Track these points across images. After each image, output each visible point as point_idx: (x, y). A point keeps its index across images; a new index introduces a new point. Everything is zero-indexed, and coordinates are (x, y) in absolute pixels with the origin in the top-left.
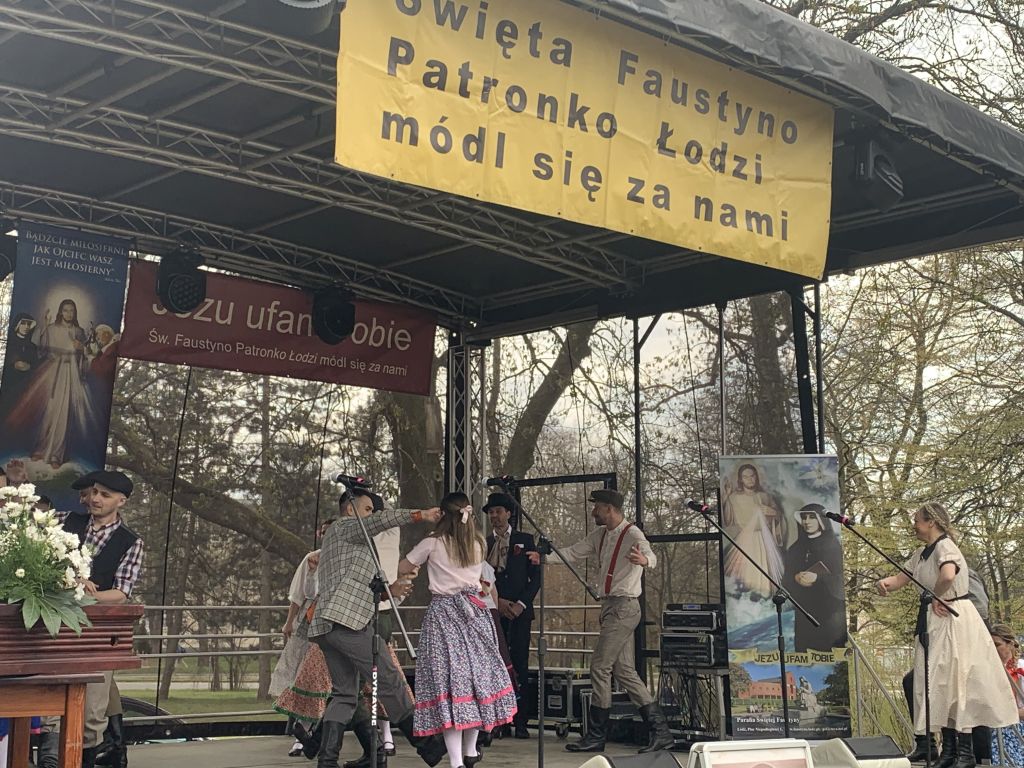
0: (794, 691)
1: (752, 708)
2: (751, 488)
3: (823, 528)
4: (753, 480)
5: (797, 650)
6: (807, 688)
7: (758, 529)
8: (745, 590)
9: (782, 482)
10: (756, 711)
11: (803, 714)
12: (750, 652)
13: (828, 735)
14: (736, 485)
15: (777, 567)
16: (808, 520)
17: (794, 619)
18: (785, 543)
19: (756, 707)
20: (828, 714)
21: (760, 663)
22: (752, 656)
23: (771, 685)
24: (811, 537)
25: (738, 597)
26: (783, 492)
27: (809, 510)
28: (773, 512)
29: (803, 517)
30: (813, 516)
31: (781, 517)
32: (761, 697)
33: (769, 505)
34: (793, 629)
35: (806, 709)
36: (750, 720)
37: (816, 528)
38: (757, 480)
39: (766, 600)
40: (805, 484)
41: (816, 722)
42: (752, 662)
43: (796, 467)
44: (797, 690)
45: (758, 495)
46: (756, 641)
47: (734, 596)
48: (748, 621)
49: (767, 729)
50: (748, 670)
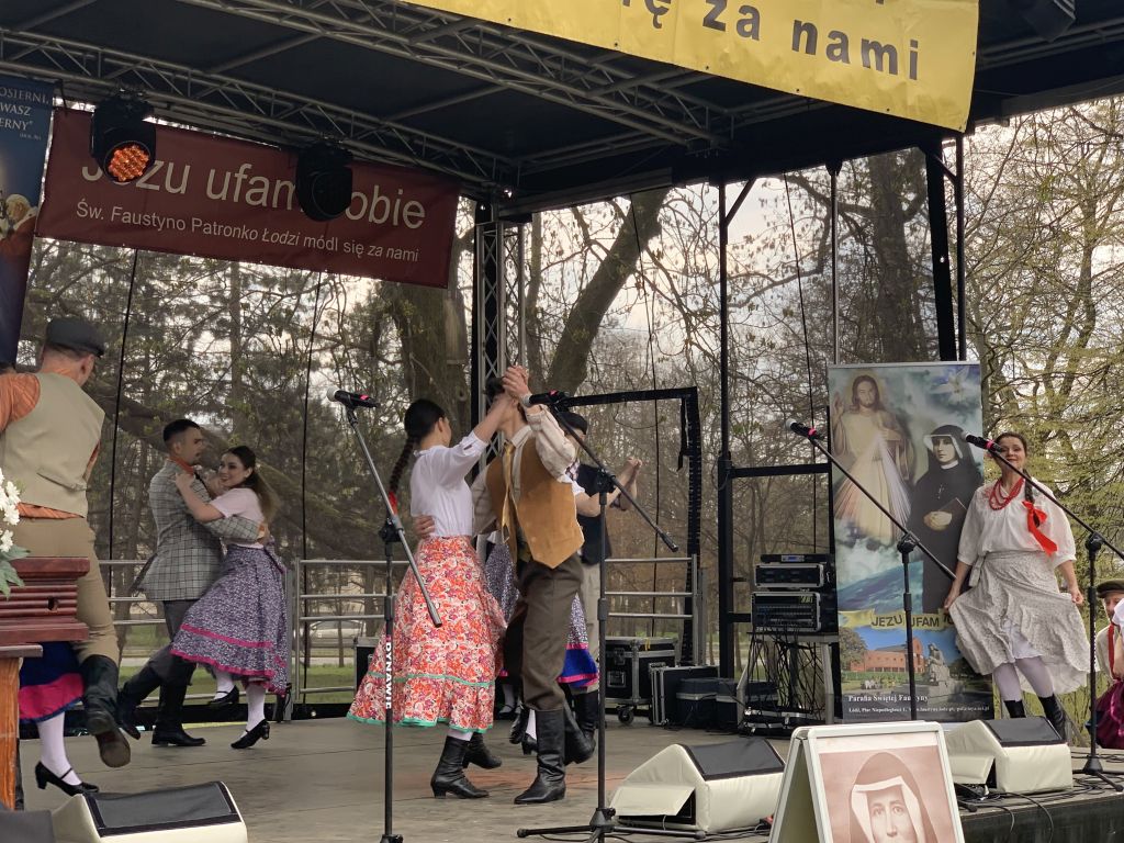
0: (922, 662)
1: (867, 684)
2: (869, 406)
3: (961, 456)
4: (872, 395)
5: (925, 611)
6: (938, 657)
7: (878, 458)
8: (860, 536)
9: (910, 398)
10: (873, 687)
11: (932, 690)
12: (866, 613)
13: (964, 717)
14: (850, 402)
15: (901, 505)
16: (942, 446)
17: (921, 571)
18: (912, 476)
19: (873, 682)
20: (964, 690)
21: (878, 627)
22: (867, 619)
23: (891, 654)
24: (944, 467)
25: (851, 545)
26: (910, 410)
27: (943, 433)
28: (896, 437)
29: (936, 442)
30: (948, 441)
31: (907, 444)
32: (879, 669)
33: (893, 428)
34: (920, 584)
35: (936, 684)
36: (866, 698)
37: (952, 455)
38: (877, 396)
39: (887, 547)
40: (938, 400)
41: (949, 701)
42: (868, 627)
43: (927, 378)
44: (925, 661)
45: (879, 416)
46: (874, 600)
47: (846, 544)
48: (863, 575)
49: (885, 710)
50: (864, 636)
